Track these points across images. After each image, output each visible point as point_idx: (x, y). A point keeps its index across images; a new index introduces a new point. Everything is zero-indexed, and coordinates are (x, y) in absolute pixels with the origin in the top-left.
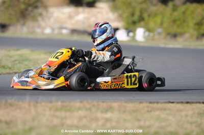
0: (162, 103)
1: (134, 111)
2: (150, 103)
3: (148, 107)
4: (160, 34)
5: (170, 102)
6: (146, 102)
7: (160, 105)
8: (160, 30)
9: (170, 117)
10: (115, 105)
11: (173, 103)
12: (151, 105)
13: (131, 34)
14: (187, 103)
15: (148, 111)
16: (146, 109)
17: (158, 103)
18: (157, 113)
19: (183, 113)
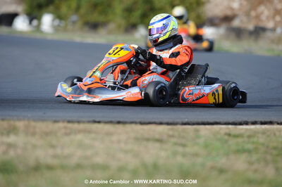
0: (84, 122)
1: (47, 134)
2: (69, 122)
3: (65, 128)
4: (74, 23)
5: (95, 122)
6: (63, 121)
7: (82, 126)
8: (74, 18)
9: (97, 144)
10: (20, 124)
11: (99, 122)
12: (70, 125)
13: (35, 22)
14: (119, 123)
15: (67, 134)
16: (63, 131)
17: (79, 122)
18: (79, 137)
19: (115, 138)
